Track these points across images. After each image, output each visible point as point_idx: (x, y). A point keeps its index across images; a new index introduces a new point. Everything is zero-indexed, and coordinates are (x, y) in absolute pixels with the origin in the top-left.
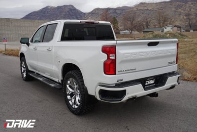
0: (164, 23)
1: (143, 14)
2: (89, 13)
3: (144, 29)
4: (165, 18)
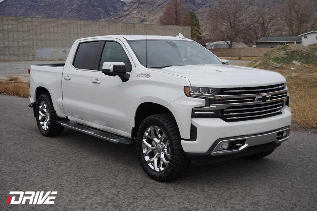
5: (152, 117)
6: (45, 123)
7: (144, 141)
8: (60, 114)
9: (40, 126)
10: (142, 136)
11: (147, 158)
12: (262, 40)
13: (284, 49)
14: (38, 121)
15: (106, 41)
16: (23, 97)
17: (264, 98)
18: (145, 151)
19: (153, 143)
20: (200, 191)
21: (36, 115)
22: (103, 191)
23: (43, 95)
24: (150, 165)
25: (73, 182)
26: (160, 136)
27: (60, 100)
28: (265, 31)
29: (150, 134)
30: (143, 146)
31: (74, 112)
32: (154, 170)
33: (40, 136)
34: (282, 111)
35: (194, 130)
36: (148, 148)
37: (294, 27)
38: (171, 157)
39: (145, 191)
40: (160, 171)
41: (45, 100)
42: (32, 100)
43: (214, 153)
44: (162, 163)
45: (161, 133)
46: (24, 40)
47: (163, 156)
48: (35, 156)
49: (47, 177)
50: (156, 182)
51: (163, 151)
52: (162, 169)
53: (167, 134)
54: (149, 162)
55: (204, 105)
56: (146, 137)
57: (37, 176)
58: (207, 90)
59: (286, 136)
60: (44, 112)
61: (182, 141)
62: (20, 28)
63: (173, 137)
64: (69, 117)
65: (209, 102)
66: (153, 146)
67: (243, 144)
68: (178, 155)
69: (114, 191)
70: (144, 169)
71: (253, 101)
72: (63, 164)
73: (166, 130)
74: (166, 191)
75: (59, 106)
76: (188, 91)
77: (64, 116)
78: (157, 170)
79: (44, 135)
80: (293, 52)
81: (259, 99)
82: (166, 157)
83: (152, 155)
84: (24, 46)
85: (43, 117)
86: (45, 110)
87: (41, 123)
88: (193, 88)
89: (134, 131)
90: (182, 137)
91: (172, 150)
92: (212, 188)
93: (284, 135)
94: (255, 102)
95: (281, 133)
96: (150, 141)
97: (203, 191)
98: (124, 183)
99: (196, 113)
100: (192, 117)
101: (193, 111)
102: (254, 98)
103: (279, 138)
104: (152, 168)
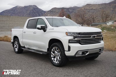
0: (106, 19)
1: (89, 12)
2: (48, 11)
3: (91, 23)
4: (107, 15)
5: (54, 44)
6: (17, 49)
7: (52, 52)
8: (22, 45)
9: (15, 50)
10: (51, 51)
11: (53, 59)
12: (93, 24)
13: (101, 26)
14: (14, 48)
15: (38, 19)
16: (9, 42)
17: (94, 37)
18: (52, 56)
19: (55, 53)
20: (72, 70)
21: (14, 46)
22: (37, 70)
23: (16, 39)
24: (54, 61)
25: (26, 67)
26: (57, 50)
27: (22, 40)
28: (94, 21)
29: (54, 50)
30: (51, 54)
31: (27, 44)
32: (55, 63)
33: (15, 53)
34: (101, 42)
35: (69, 47)
36: (53, 55)
37: (104, 20)
38: (61, 58)
39: (52, 70)
40: (58, 63)
41: (17, 40)
42: (12, 41)
43: (77, 56)
44: (58, 60)
45: (58, 49)
46: (10, 24)
47: (58, 58)
48: (13, 59)
49: (17, 66)
50: (56, 67)
51: (59, 56)
52: (58, 62)
53: (60, 49)
54: (53, 60)
55: (73, 38)
56: (52, 51)
57: (13, 66)
58: (74, 33)
59: (102, 51)
60: (16, 45)
61: (65, 52)
62: (9, 19)
63: (62, 50)
64: (25, 46)
65: (75, 37)
66: (55, 54)
67: (87, 53)
68: (64, 57)
69: (41, 70)
70: (52, 62)
71: (90, 37)
72: (23, 62)
73: (59, 48)
74: (59, 70)
75: (22, 42)
76: (67, 34)
77: (23, 46)
78: (56, 63)
79: (16, 53)
80: (104, 27)
81: (92, 37)
82: (59, 58)
83: (54, 57)
84: (10, 26)
85: (16, 47)
86: (17, 44)
87: (15, 49)
88: (69, 33)
89: (48, 49)
90: (65, 50)
91: (62, 55)
92: (76, 69)
93: (102, 50)
94: (91, 38)
95: (101, 49)
96: (54, 52)
97: (73, 70)
98: (44, 67)
99: (70, 41)
100: (69, 43)
101: (69, 41)
102: (91, 36)
103: (100, 51)
104: (55, 62)
